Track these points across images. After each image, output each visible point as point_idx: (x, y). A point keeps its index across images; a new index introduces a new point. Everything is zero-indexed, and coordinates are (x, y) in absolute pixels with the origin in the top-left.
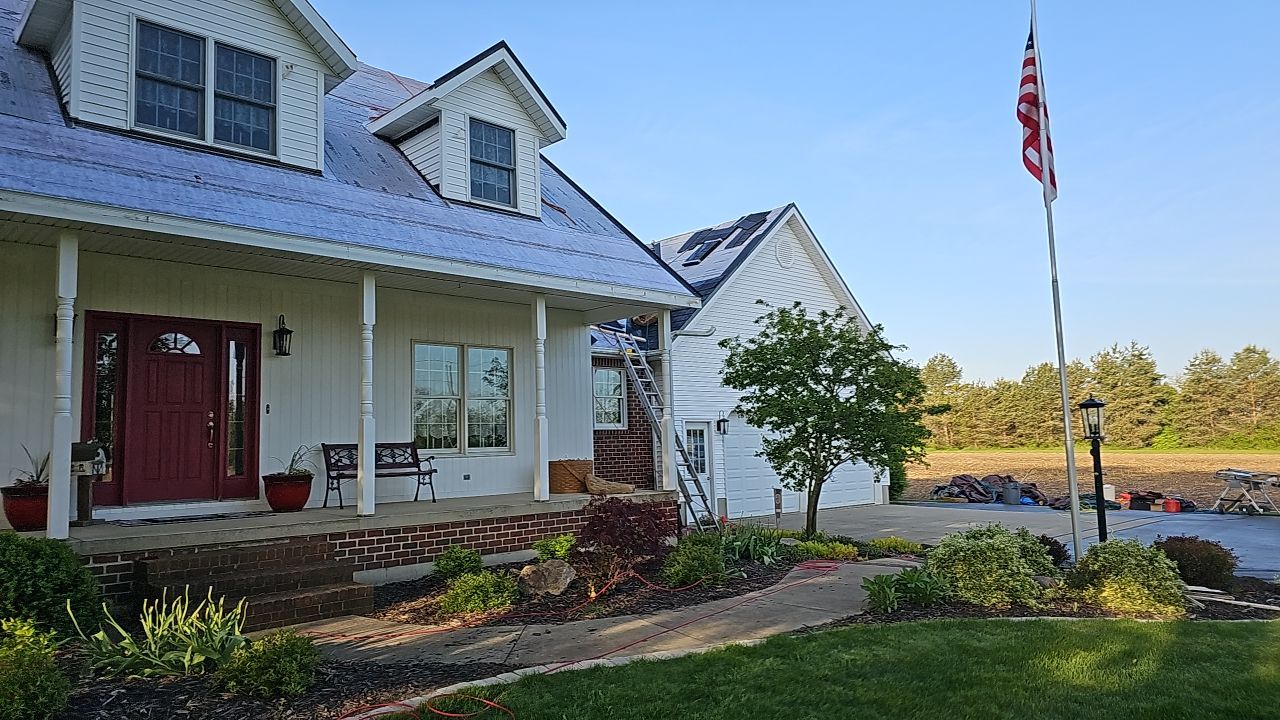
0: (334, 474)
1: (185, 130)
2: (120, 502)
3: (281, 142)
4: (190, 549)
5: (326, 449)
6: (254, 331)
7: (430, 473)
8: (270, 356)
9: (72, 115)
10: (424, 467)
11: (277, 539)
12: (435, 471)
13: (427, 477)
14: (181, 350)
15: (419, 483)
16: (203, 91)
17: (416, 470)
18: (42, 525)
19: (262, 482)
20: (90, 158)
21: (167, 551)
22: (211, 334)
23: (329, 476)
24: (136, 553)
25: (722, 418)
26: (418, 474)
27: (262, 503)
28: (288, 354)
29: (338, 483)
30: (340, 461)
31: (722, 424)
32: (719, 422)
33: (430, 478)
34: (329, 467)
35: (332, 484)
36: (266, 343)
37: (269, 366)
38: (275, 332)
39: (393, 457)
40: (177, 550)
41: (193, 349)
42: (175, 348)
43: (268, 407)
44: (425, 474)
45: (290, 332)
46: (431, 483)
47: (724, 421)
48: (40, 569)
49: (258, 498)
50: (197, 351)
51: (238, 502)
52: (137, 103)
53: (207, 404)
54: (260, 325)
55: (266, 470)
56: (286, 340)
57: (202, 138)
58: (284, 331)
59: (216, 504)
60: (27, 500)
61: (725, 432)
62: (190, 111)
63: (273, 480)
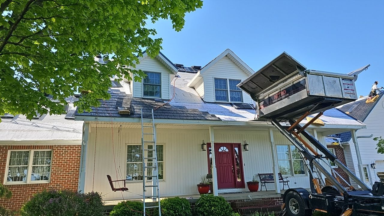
0: (263, 182)
1: (224, 100)
3: (244, 99)
4: (241, 200)
5: (259, 175)
6: (239, 145)
7: (287, 182)
8: (244, 150)
9: (205, 101)
10: (285, 180)
11: (259, 199)
12: (289, 181)
13: (286, 183)
14: (225, 151)
15: (284, 185)
16: (227, 90)
17: (282, 181)
19: (246, 184)
20: (212, 110)
21: (237, 200)
22: (231, 146)
23: (261, 182)
25: (372, 163)
26: (283, 182)
27: (247, 189)
28: (248, 150)
29: (265, 184)
31: (373, 165)
32: (371, 165)
33: (287, 183)
34: (261, 180)
35: (263, 184)
36: (242, 147)
37: (243, 153)
38: (244, 145)
40: (239, 200)
41: (227, 150)
42: (224, 150)
43: (244, 164)
44: (285, 182)
45: (248, 145)
46: (288, 185)
47: (374, 164)
49: (245, 188)
50: (228, 151)
51: (241, 189)
52: (216, 96)
53: (231, 164)
54: (240, 143)
55: (246, 181)
56: (247, 147)
57: (228, 101)
58: (246, 145)
59: (236, 189)
60: (205, 188)
61: (374, 168)
62: (225, 96)
63: (249, 183)
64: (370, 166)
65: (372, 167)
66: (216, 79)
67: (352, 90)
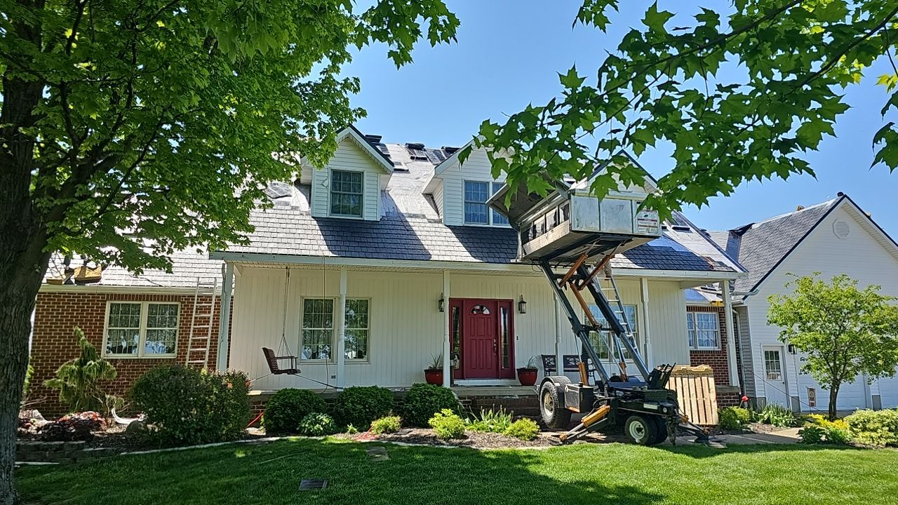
0: (547, 369)
1: (482, 222)
2: (463, 378)
4: (491, 397)
5: (543, 357)
6: (510, 302)
8: (518, 313)
9: (444, 223)
11: (523, 396)
14: (482, 312)
18: (440, 383)
19: (516, 371)
21: (482, 397)
22: (493, 305)
23: (545, 370)
24: (474, 397)
27: (517, 380)
28: (525, 313)
30: (549, 363)
31: (792, 347)
32: (789, 346)
34: (545, 366)
35: (547, 374)
36: (515, 307)
37: (517, 317)
38: (519, 303)
39: (575, 362)
40: (486, 397)
43: (517, 337)
45: (525, 303)
47: (793, 345)
48: (446, 398)
49: (515, 379)
50: (488, 313)
51: (507, 381)
52: (465, 214)
53: (493, 336)
54: (513, 300)
55: (518, 366)
56: (524, 307)
57: (488, 224)
58: (522, 302)
59: (498, 380)
60: (434, 375)
61: (794, 353)
62: (484, 213)
63: (521, 371)
64: (786, 349)
65: (790, 350)
66: (466, 182)
67: (652, 220)
